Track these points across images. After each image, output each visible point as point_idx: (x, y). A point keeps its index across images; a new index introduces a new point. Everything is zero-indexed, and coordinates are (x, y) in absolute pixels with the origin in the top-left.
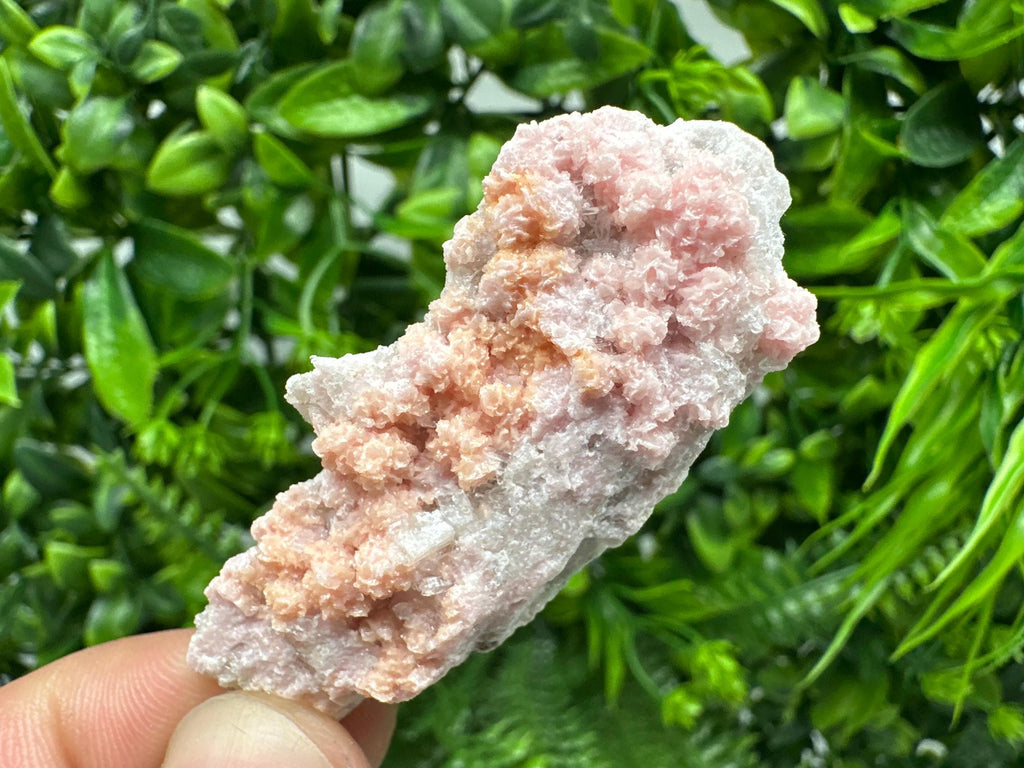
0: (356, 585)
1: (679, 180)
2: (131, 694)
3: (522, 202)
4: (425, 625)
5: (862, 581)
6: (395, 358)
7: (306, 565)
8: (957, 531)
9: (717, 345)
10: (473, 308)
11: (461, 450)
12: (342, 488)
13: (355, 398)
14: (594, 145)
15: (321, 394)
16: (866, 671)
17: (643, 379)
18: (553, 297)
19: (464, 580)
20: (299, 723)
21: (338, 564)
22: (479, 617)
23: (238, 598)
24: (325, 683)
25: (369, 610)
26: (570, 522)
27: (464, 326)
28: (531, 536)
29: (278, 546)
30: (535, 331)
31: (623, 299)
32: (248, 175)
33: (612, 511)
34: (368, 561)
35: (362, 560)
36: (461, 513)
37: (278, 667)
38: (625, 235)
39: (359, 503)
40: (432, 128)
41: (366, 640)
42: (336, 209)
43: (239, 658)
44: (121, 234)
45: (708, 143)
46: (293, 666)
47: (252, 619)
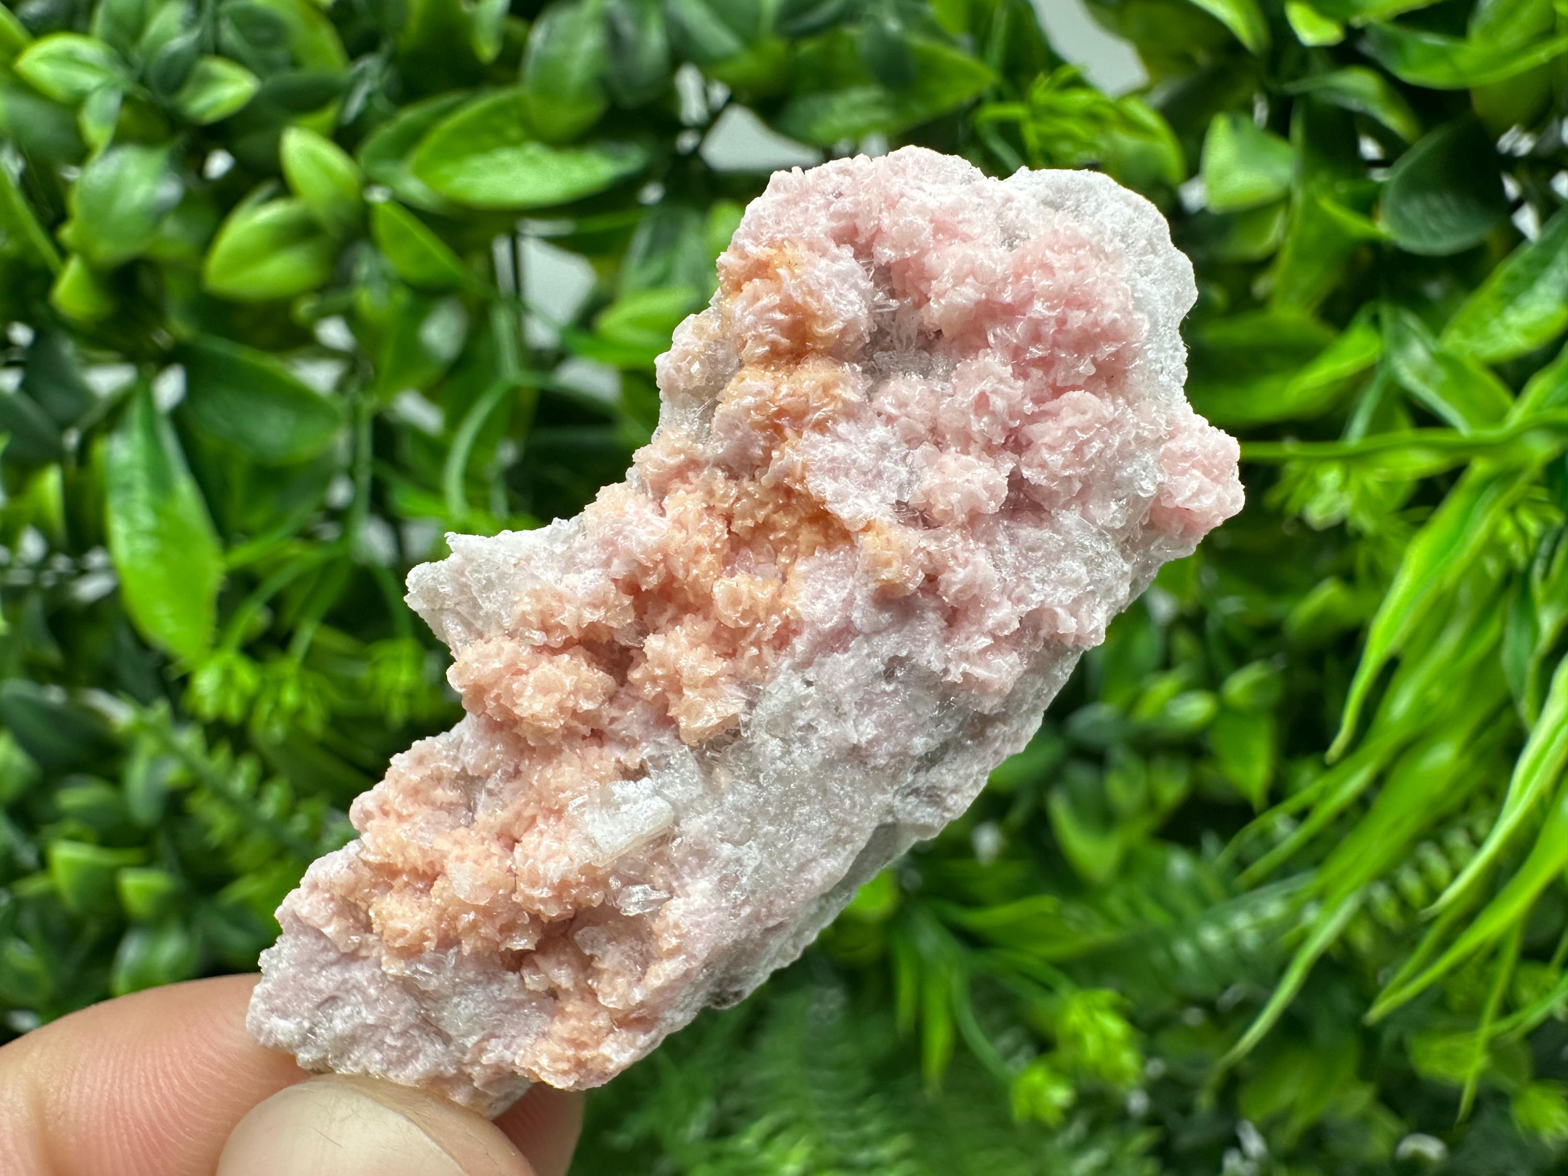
0: (517, 898)
1: (1023, 257)
2: (156, 1078)
3: (778, 291)
4: (627, 962)
5: (1321, 897)
6: (580, 537)
7: (438, 868)
8: (1467, 819)
9: (1084, 514)
10: (702, 459)
11: (684, 681)
12: (494, 744)
13: (517, 599)
14: (892, 204)
15: (462, 592)
16: (1324, 1032)
17: (970, 568)
18: (828, 438)
19: (689, 889)
20: (426, 1126)
21: (487, 864)
22: (713, 949)
23: (328, 922)
24: (467, 1058)
25: (537, 939)
26: (856, 797)
27: (687, 486)
28: (795, 819)
29: (393, 838)
30: (800, 494)
31: (937, 444)
32: (364, 269)
33: (922, 780)
34: (536, 859)
35: (527, 857)
36: (684, 782)
37: (392, 1034)
38: (940, 344)
39: (522, 768)
40: (652, 194)
41: (531, 987)
42: (502, 321)
43: (331, 1021)
44: (165, 360)
45: (1069, 203)
46: (415, 1032)
47: (352, 957)
